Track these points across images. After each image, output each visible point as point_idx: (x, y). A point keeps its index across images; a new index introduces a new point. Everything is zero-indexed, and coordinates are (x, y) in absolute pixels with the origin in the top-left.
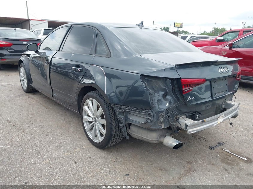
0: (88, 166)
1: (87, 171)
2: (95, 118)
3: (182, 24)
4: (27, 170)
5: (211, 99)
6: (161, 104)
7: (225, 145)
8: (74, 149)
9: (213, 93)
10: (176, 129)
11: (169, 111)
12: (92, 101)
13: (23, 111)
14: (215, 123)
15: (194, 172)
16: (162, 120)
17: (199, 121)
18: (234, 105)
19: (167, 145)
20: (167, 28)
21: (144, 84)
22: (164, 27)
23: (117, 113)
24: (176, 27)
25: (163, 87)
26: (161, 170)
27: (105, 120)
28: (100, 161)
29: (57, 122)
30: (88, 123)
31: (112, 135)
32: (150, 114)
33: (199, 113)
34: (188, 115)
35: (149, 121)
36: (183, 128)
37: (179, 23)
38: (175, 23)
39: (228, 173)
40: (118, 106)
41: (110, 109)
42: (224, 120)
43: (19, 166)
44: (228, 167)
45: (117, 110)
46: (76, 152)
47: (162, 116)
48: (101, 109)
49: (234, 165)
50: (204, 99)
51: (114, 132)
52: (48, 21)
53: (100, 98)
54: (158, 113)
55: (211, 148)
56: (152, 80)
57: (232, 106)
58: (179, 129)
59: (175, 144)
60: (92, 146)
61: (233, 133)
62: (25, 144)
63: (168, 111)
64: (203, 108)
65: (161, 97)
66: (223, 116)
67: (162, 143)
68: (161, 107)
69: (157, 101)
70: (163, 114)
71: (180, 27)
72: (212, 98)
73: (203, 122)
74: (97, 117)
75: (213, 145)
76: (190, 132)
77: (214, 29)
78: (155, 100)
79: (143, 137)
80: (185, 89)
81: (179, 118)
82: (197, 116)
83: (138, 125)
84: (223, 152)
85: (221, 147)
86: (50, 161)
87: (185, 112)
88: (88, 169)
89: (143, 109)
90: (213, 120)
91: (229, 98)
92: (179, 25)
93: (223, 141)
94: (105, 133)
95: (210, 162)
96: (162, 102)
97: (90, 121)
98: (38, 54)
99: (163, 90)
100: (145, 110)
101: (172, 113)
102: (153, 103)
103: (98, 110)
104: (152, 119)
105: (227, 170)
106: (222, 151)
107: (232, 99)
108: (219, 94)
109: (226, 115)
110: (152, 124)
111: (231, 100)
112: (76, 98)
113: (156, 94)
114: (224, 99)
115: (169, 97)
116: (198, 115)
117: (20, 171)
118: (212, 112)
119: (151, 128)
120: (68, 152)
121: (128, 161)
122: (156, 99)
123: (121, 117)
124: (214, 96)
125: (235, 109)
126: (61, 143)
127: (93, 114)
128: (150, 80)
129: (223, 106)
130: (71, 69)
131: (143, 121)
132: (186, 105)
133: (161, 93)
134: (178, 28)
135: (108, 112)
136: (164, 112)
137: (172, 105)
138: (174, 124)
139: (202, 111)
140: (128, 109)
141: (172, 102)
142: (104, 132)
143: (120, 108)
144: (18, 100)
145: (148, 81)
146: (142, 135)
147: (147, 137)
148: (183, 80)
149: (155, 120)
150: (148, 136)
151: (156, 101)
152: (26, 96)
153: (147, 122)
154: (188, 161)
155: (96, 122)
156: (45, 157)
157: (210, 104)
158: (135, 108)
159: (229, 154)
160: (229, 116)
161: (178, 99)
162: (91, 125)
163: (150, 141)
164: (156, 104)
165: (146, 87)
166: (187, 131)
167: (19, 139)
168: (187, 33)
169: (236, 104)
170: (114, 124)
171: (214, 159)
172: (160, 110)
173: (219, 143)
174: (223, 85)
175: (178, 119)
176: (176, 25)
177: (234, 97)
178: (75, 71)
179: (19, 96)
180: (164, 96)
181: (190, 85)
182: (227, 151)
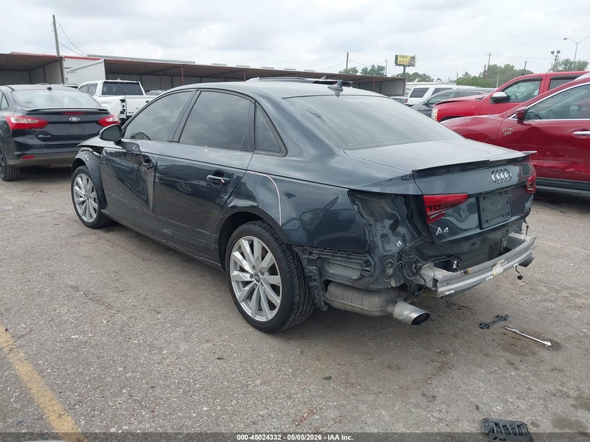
0: (250, 365)
1: (251, 374)
2: (256, 275)
3: (413, 58)
4: (138, 375)
5: (479, 231)
6: (389, 242)
7: (509, 319)
8: (219, 335)
9: (483, 219)
10: (415, 288)
11: (403, 256)
12: (249, 241)
13: (95, 266)
14: (488, 276)
15: (451, 369)
16: (390, 271)
17: (459, 273)
18: (525, 241)
19: (400, 318)
20: (379, 67)
21: (355, 207)
22: (373, 66)
23: (305, 263)
24: (400, 65)
25: (389, 210)
26: (390, 367)
27: (279, 276)
28: (272, 356)
29: (172, 287)
30: (241, 285)
31: (294, 304)
32: (368, 261)
33: (457, 257)
34: (437, 262)
35: (366, 274)
36: (430, 285)
37: (405, 57)
38: (397, 57)
39: (516, 369)
40: (305, 249)
41: (288, 254)
42: (505, 270)
43: (121, 369)
44: (516, 359)
45: (304, 257)
46: (224, 341)
47: (390, 265)
48: (270, 255)
49: (526, 355)
50: (466, 230)
51: (297, 298)
52: (105, 60)
53: (267, 235)
54: (383, 259)
55: (482, 326)
56: (369, 198)
57: (520, 242)
58: (421, 288)
59: (414, 315)
60: (251, 329)
61: (527, 297)
62: (121, 330)
63: (401, 254)
64: (466, 247)
65: (387, 231)
66: (502, 263)
67: (391, 315)
68: (388, 247)
69: (381, 237)
70: (391, 261)
71: (409, 66)
72: (481, 228)
73: (466, 273)
74: (260, 272)
75: (487, 320)
76: (442, 292)
77: (487, 68)
78: (376, 236)
79: (354, 305)
80: (432, 214)
81: (421, 268)
82: (453, 263)
83: (346, 283)
84: (507, 332)
85: (503, 323)
86: (176, 359)
87: (432, 257)
88: (252, 371)
89: (354, 253)
90: (484, 269)
91: (515, 227)
92: (406, 61)
93: (507, 312)
94: (279, 302)
95: (481, 351)
96: (390, 238)
97: (246, 280)
98: (120, 147)
99: (391, 216)
100: (359, 253)
101: (409, 258)
102: (373, 241)
103: (263, 258)
104: (372, 272)
105: (513, 364)
106: (505, 331)
107: (521, 230)
108: (494, 221)
109: (509, 260)
110: (372, 280)
111: (519, 231)
112: (216, 236)
113: (379, 225)
114: (504, 231)
115: (402, 230)
116: (455, 262)
117: (126, 378)
118: (482, 256)
119: (371, 287)
120: (207, 341)
121: (325, 353)
122: (379, 233)
123: (312, 269)
124: (485, 225)
125: (527, 249)
126: (191, 326)
127: (254, 267)
128: (366, 198)
129: (505, 244)
130: (205, 180)
131: (355, 275)
132: (433, 243)
133: (388, 223)
134: (405, 66)
135: (285, 261)
136: (394, 256)
137: (408, 244)
138: (413, 278)
139: (464, 254)
140: (326, 254)
141: (408, 237)
142: (277, 300)
143: (311, 253)
144: (78, 243)
145: (361, 200)
146: (352, 302)
147: (362, 305)
148: (426, 198)
149: (378, 272)
150: (365, 303)
151: (379, 237)
152: (93, 236)
153: (362, 276)
154: (438, 351)
155: (258, 281)
156: (165, 352)
157: (478, 241)
158: (339, 251)
159: (517, 337)
160: (515, 262)
161: (419, 233)
162: (247, 288)
163: (368, 313)
164: (379, 243)
165: (359, 212)
166: (436, 291)
167: (105, 322)
168: (425, 78)
169: (528, 239)
170: (296, 283)
171: (489, 345)
172: (386, 254)
173: (498, 316)
174: (501, 203)
175: (419, 269)
176: (400, 61)
177: (524, 225)
178: (214, 183)
179: (77, 235)
180: (393, 228)
181: (439, 206)
182: (514, 330)
